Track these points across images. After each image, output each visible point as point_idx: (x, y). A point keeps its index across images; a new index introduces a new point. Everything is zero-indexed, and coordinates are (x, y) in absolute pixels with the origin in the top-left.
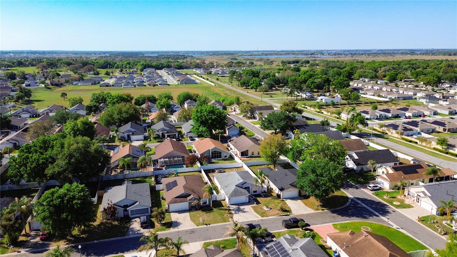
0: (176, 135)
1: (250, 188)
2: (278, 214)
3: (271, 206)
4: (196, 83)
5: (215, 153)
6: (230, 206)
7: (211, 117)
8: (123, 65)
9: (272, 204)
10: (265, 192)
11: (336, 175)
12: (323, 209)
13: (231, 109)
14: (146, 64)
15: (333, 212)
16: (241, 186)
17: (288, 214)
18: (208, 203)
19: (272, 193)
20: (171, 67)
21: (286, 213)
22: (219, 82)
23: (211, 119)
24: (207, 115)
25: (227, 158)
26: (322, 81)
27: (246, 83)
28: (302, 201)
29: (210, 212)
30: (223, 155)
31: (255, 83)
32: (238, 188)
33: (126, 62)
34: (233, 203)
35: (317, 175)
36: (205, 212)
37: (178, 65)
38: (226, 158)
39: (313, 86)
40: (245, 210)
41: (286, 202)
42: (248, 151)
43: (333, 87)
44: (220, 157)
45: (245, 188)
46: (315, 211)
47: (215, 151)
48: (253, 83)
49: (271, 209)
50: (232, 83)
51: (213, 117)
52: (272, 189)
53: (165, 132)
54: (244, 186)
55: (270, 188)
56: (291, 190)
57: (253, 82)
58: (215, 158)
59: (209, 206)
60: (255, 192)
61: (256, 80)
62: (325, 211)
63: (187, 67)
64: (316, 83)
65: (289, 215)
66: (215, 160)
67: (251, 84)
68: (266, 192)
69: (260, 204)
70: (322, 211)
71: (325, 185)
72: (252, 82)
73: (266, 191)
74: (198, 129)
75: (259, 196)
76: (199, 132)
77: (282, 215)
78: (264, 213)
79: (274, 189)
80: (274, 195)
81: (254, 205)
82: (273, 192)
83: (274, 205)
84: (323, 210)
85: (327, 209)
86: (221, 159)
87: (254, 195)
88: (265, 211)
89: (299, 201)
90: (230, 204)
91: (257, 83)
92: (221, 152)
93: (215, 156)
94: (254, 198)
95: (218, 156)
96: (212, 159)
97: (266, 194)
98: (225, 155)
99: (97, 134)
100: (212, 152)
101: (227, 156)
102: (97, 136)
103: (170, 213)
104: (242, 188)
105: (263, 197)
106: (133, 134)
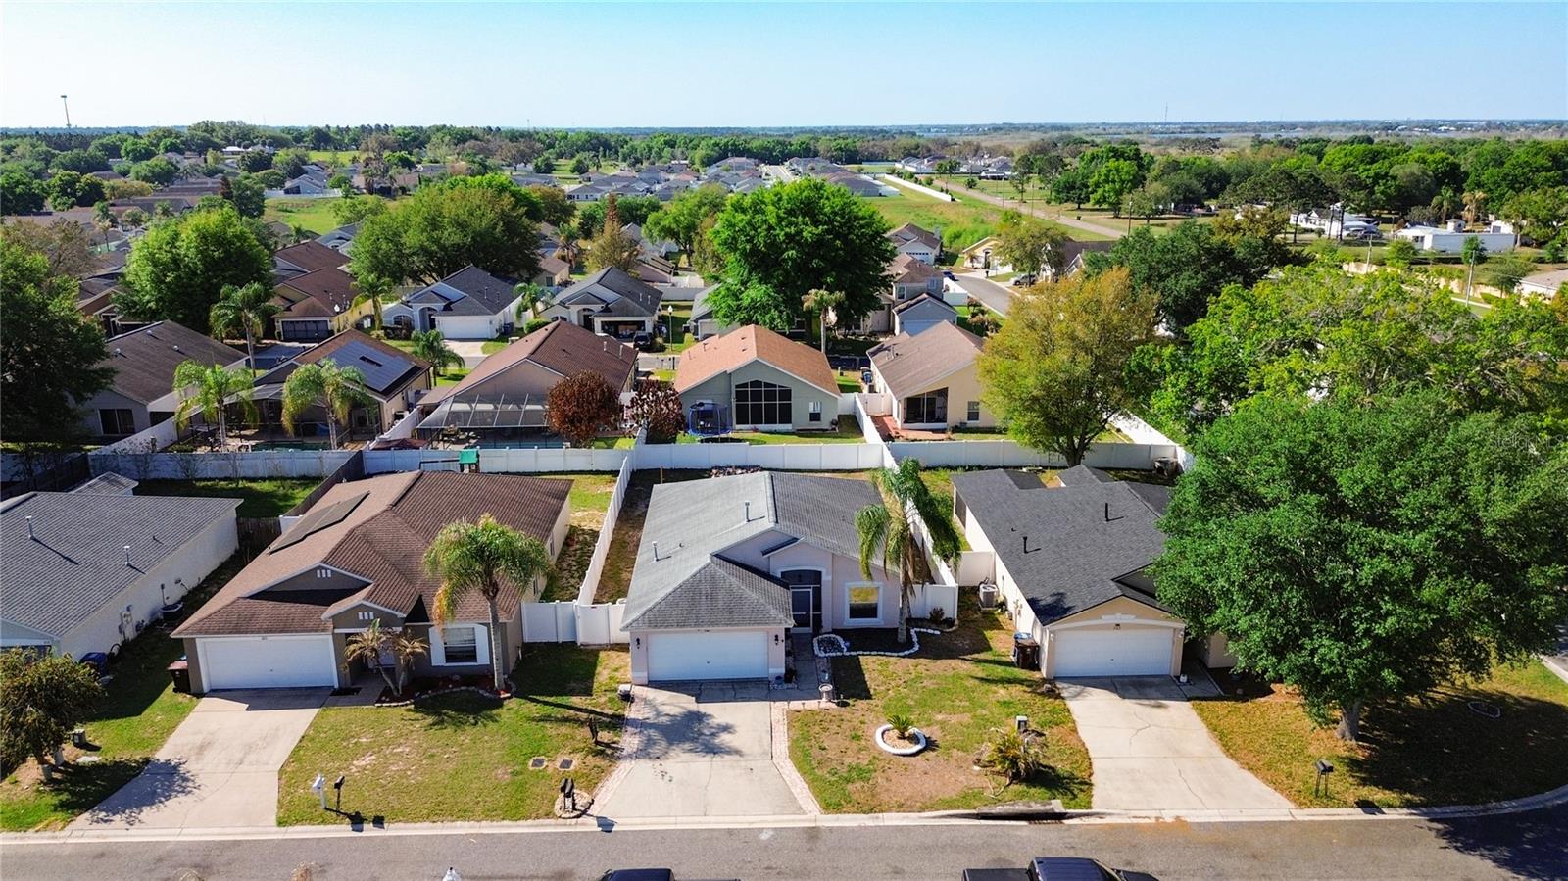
0: (643, 322)
1: (825, 578)
2: (966, 798)
3: (943, 725)
4: (880, 195)
6: (637, 691)
7: (799, 233)
8: (650, 149)
9: (953, 711)
10: (936, 618)
11: (1520, 520)
12: (1377, 794)
13: (973, 258)
14: (726, 145)
15: (1464, 835)
16: (754, 558)
17: (1057, 805)
18: (483, 658)
19: (988, 634)
20: (816, 154)
21: (1036, 800)
22: (972, 193)
23: (798, 243)
24: (780, 219)
25: (825, 424)
26: (1424, 173)
27: (1078, 184)
28: (1201, 712)
29: (458, 724)
30: (802, 408)
31: (1114, 182)
32: (723, 571)
33: (662, 140)
34: (665, 670)
35: (1335, 507)
36: (430, 720)
37: (840, 149)
38: (816, 425)
39: (1382, 193)
40: (724, 738)
41: (1072, 704)
42: (943, 393)
43: (1479, 194)
44: (786, 418)
45: (787, 580)
46: (1301, 805)
47: (757, 384)
48: (1107, 181)
49: (930, 745)
50: (1022, 192)
51: (809, 232)
52: (1003, 605)
53: (597, 307)
54: (779, 564)
55: (989, 595)
56: (1119, 618)
57: (1107, 176)
58: (757, 420)
59: (484, 676)
60: (857, 611)
61: (1117, 170)
62: (1391, 815)
63: (872, 154)
64: (1394, 178)
65: (1060, 817)
66: (756, 430)
67: (1097, 185)
68: (950, 623)
69: (861, 704)
70: (1359, 815)
71: (1402, 593)
72: (1103, 178)
73: (951, 610)
74: (736, 296)
75: (886, 641)
76: (739, 308)
77: (998, 809)
78: (863, 774)
79: (1011, 606)
80: (1001, 644)
81: (812, 704)
82: (999, 628)
83: (967, 718)
84: (1366, 805)
85: (1409, 804)
86: (788, 427)
87: (845, 633)
88: (878, 756)
89: (1180, 715)
90: (643, 676)
91: (1123, 182)
93: (757, 409)
94: (839, 653)
95: (771, 408)
96: (738, 423)
97: (938, 633)
98: (812, 410)
99: (293, 302)
100: (737, 387)
101: (822, 416)
102: (288, 309)
103: (200, 695)
104: (766, 576)
105: (906, 652)
106: (447, 308)
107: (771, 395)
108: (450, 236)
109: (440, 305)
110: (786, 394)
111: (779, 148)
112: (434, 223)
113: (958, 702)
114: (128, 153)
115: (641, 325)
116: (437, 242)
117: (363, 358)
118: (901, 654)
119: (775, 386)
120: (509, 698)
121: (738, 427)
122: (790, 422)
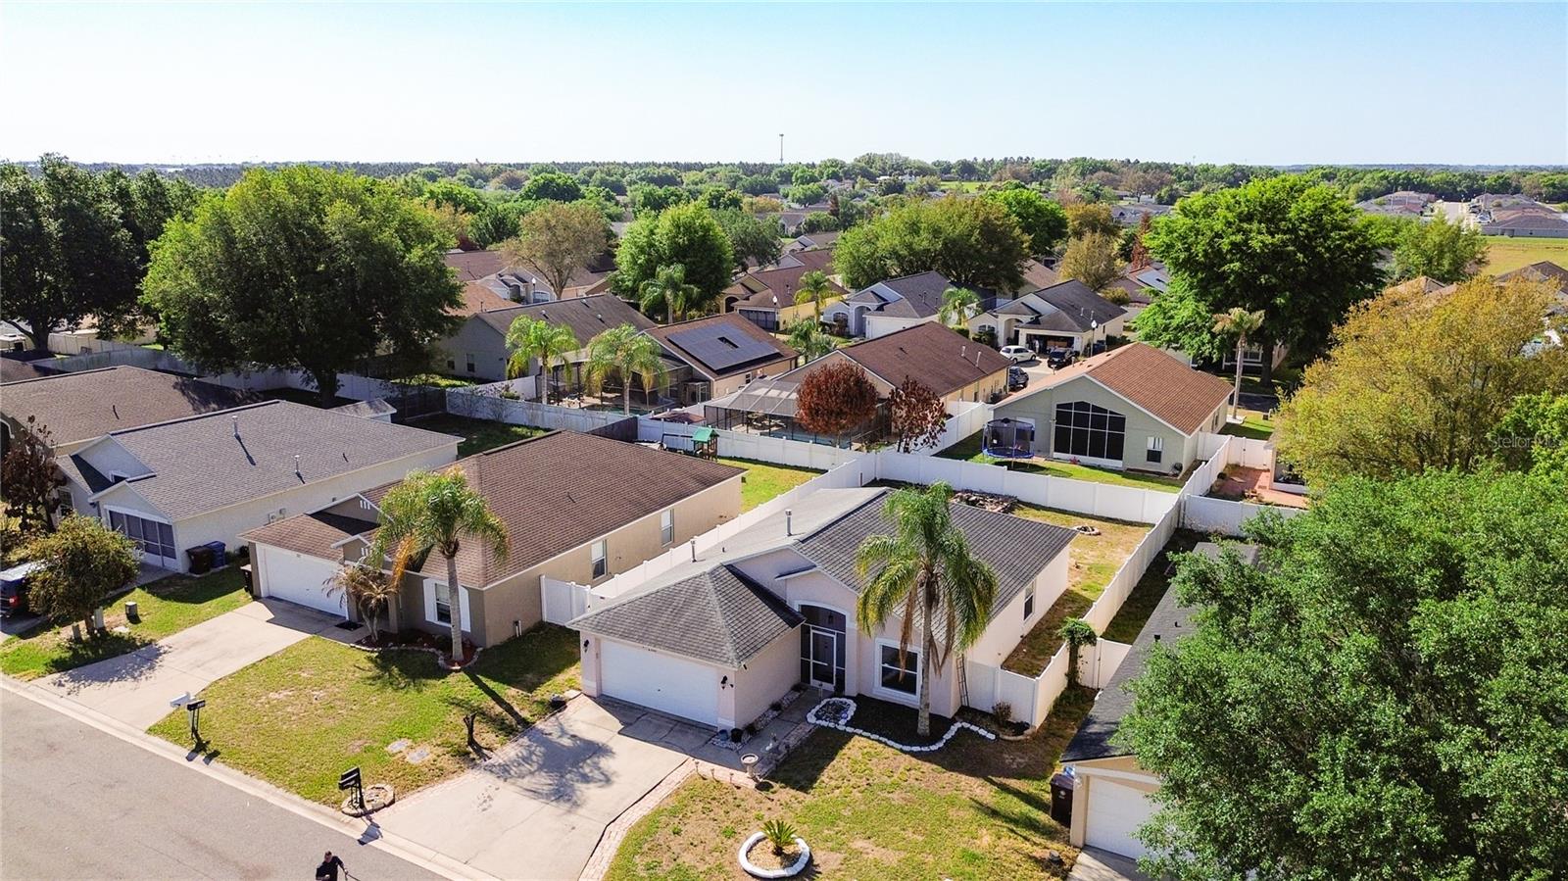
0: (1073, 339)
1: (850, 625)
5: (1081, 420)
6: (578, 701)
9: (887, 843)
10: (999, 715)
16: (766, 577)
23: (1245, 254)
25: (1165, 466)
29: (390, 684)
30: (1137, 443)
32: (713, 586)
36: (374, 673)
38: (1153, 467)
44: (1117, 454)
45: (801, 616)
47: (1082, 405)
54: (797, 594)
58: (1079, 450)
66: (1074, 462)
68: (1019, 728)
69: (785, 794)
86: (1116, 464)
87: (861, 701)
88: (719, 867)
90: (597, 687)
92: (1123, 420)
93: (1080, 436)
94: (832, 725)
95: (1097, 438)
96: (1055, 451)
97: (992, 737)
98: (1151, 447)
99: (754, 292)
100: (1059, 406)
101: (1162, 455)
102: (747, 299)
103: (256, 598)
104: (776, 604)
105: (916, 749)
106: (880, 308)
107: (1099, 422)
108: (923, 242)
109: (875, 304)
110: (1119, 422)
111: (1465, 183)
112: (914, 228)
113: (909, 834)
114: (797, 179)
115: (1070, 341)
116: (909, 246)
117: (722, 339)
118: (907, 748)
119: (1105, 411)
120: (457, 671)
121: (1057, 455)
122: (1119, 457)
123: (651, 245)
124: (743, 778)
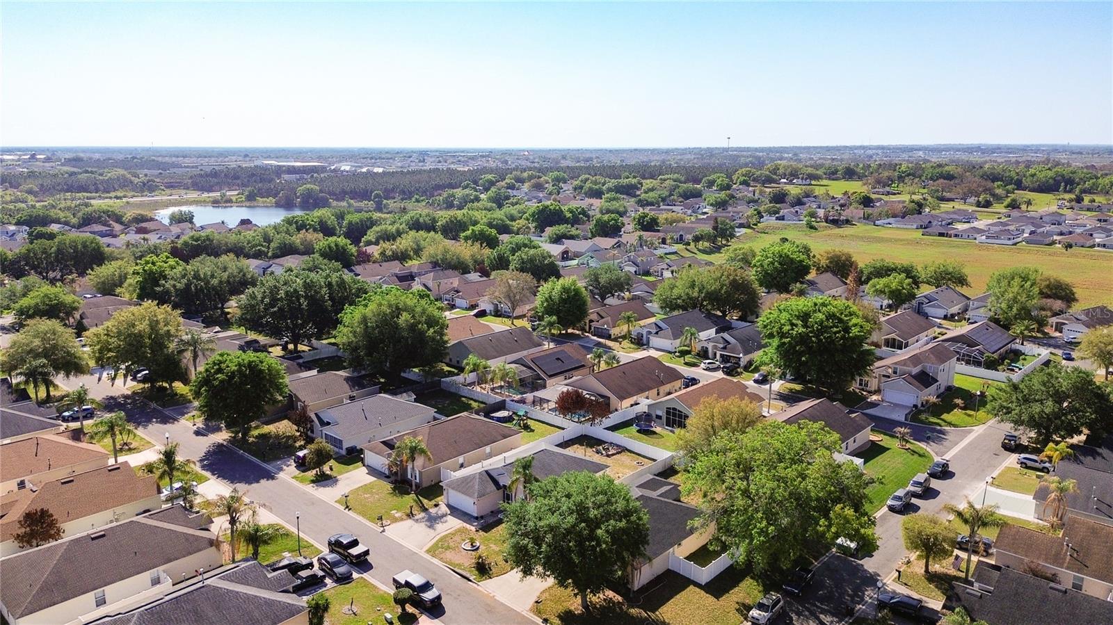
2: (458, 564)
3: (489, 547)
5: (674, 415)
6: (441, 504)
17: (474, 577)
18: (418, 480)
21: (471, 573)
29: (394, 495)
34: (453, 503)
36: (392, 492)
40: (439, 525)
45: (502, 487)
46: (529, 610)
47: (674, 409)
49: (475, 550)
53: (721, 346)
54: (499, 480)
58: (674, 424)
59: (413, 485)
65: (469, 580)
69: (481, 533)
70: (539, 621)
78: (447, 548)
84: (546, 620)
88: (459, 546)
90: (447, 503)
92: (687, 415)
93: (674, 421)
99: (602, 318)
100: (667, 408)
102: (598, 321)
103: (364, 466)
104: (496, 482)
106: (657, 333)
107: (680, 416)
108: (695, 293)
109: (654, 331)
112: (693, 284)
116: (688, 294)
117: (558, 359)
119: (681, 412)
120: (413, 493)
121: (667, 427)
123: (550, 297)
124: (473, 529)
